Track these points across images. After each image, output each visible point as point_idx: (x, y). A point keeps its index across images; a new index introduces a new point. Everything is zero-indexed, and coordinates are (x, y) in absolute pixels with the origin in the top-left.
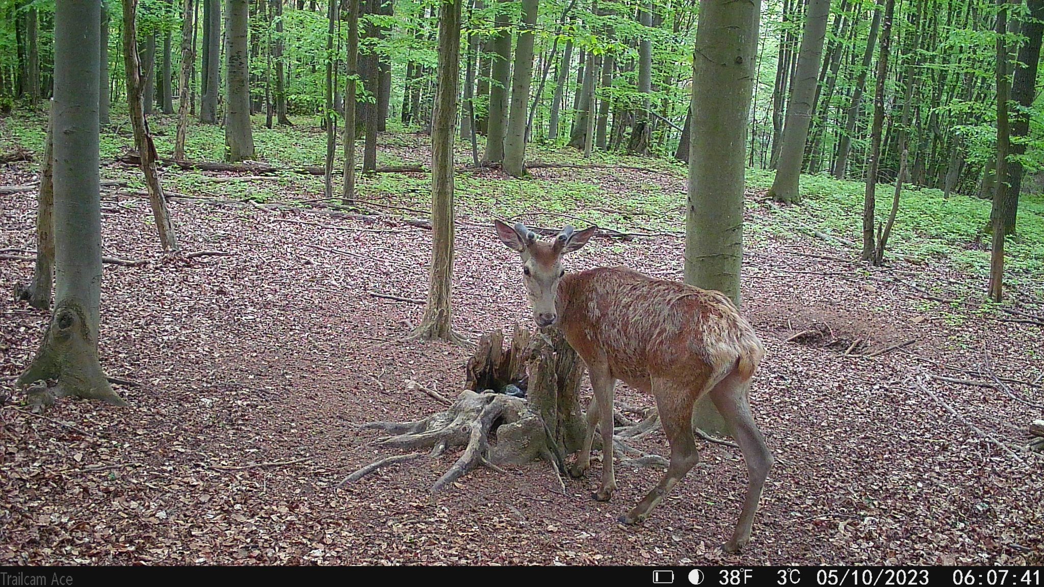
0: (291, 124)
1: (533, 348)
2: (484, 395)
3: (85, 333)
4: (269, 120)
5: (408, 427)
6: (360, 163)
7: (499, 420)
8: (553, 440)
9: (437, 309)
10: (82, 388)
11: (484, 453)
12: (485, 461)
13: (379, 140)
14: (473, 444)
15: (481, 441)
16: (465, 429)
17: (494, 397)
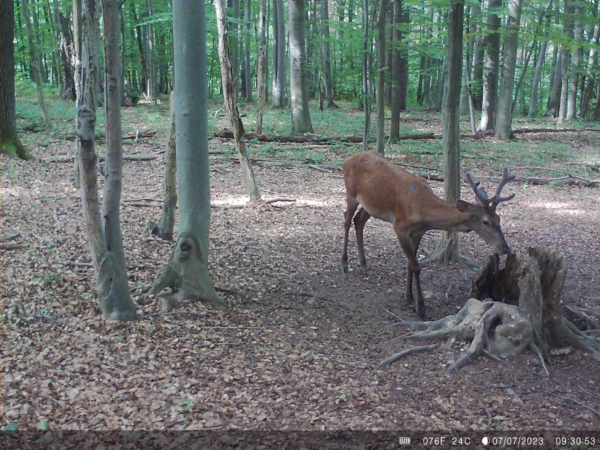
0: (337, 107)
1: (523, 268)
2: (485, 302)
3: (199, 255)
4: (322, 103)
5: (428, 325)
6: (388, 133)
7: (497, 321)
8: (539, 338)
9: (448, 239)
10: (197, 294)
11: (485, 346)
12: (486, 352)
13: (401, 115)
14: (477, 339)
15: (483, 336)
16: (471, 328)
17: (492, 305)
